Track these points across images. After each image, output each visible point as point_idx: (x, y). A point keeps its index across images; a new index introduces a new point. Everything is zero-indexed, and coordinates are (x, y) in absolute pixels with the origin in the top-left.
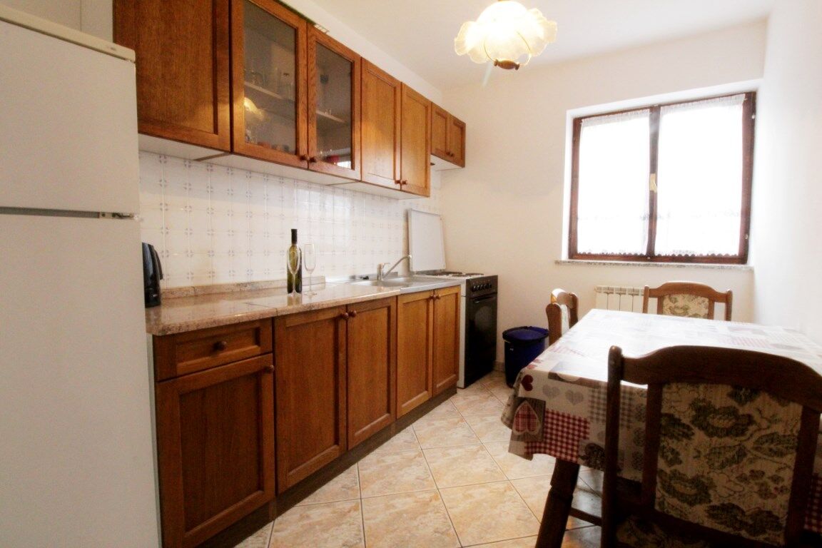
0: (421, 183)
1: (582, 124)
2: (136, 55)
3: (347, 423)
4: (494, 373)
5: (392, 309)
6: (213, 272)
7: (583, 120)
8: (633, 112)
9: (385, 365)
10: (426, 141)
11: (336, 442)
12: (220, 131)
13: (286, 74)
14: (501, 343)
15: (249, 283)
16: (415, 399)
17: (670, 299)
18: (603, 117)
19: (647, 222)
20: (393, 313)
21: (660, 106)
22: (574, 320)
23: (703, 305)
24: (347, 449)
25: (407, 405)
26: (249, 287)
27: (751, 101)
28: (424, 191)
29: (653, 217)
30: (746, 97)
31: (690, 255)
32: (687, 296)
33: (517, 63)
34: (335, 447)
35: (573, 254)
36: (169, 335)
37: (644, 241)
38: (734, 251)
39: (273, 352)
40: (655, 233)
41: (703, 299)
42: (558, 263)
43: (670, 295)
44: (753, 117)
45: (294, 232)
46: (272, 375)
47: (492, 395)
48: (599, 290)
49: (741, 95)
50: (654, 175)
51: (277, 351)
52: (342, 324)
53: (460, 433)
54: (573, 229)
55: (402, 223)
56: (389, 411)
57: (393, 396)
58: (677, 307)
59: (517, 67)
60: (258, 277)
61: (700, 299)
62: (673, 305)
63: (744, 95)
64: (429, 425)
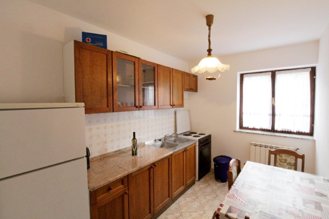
0: (180, 103)
1: (244, 77)
2: (85, 104)
3: (154, 205)
4: (210, 172)
5: (170, 159)
6: (106, 149)
7: (244, 75)
8: (265, 73)
9: (167, 180)
10: (182, 87)
11: (150, 213)
12: (109, 106)
13: (131, 76)
14: (213, 163)
15: (118, 150)
16: (179, 190)
17: (279, 156)
18: (252, 74)
19: (271, 117)
20: (170, 160)
21: (276, 71)
22: (239, 171)
23: (293, 159)
24: (154, 214)
25: (175, 193)
26: (118, 152)
27: (313, 71)
28: (182, 105)
29: (273, 115)
30: (311, 69)
31: (289, 131)
32: (286, 155)
33: (215, 78)
34: (150, 214)
35: (241, 127)
36: (95, 190)
37: (270, 123)
38: (308, 131)
39: (128, 186)
40: (275, 121)
41: (293, 156)
42: (235, 131)
43: (279, 154)
44: (314, 77)
45: (134, 133)
46: (127, 195)
47: (209, 185)
48: (252, 144)
49: (309, 68)
50: (273, 98)
51: (129, 185)
52: (152, 170)
53: (196, 205)
54: (241, 117)
55: (173, 116)
56: (169, 197)
57: (170, 191)
58: (282, 159)
59: (215, 79)
60: (122, 147)
61: (292, 157)
62: (280, 158)
63: (310, 68)
64: (185, 200)
